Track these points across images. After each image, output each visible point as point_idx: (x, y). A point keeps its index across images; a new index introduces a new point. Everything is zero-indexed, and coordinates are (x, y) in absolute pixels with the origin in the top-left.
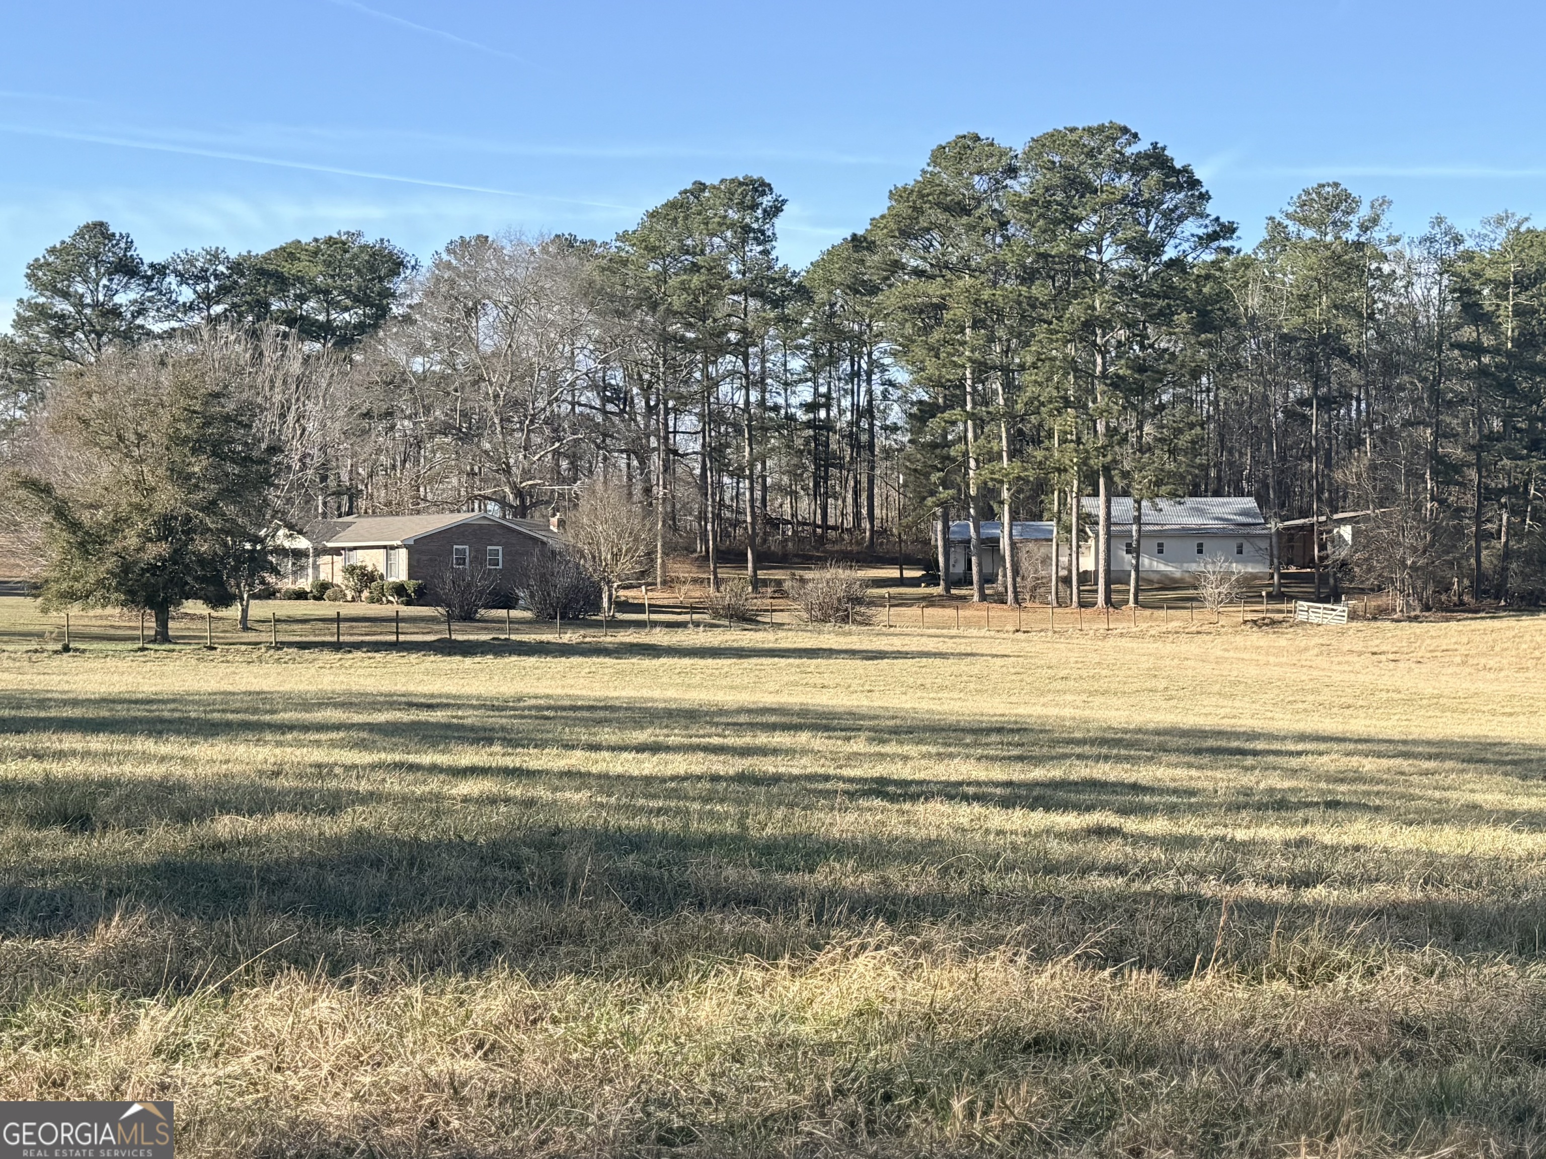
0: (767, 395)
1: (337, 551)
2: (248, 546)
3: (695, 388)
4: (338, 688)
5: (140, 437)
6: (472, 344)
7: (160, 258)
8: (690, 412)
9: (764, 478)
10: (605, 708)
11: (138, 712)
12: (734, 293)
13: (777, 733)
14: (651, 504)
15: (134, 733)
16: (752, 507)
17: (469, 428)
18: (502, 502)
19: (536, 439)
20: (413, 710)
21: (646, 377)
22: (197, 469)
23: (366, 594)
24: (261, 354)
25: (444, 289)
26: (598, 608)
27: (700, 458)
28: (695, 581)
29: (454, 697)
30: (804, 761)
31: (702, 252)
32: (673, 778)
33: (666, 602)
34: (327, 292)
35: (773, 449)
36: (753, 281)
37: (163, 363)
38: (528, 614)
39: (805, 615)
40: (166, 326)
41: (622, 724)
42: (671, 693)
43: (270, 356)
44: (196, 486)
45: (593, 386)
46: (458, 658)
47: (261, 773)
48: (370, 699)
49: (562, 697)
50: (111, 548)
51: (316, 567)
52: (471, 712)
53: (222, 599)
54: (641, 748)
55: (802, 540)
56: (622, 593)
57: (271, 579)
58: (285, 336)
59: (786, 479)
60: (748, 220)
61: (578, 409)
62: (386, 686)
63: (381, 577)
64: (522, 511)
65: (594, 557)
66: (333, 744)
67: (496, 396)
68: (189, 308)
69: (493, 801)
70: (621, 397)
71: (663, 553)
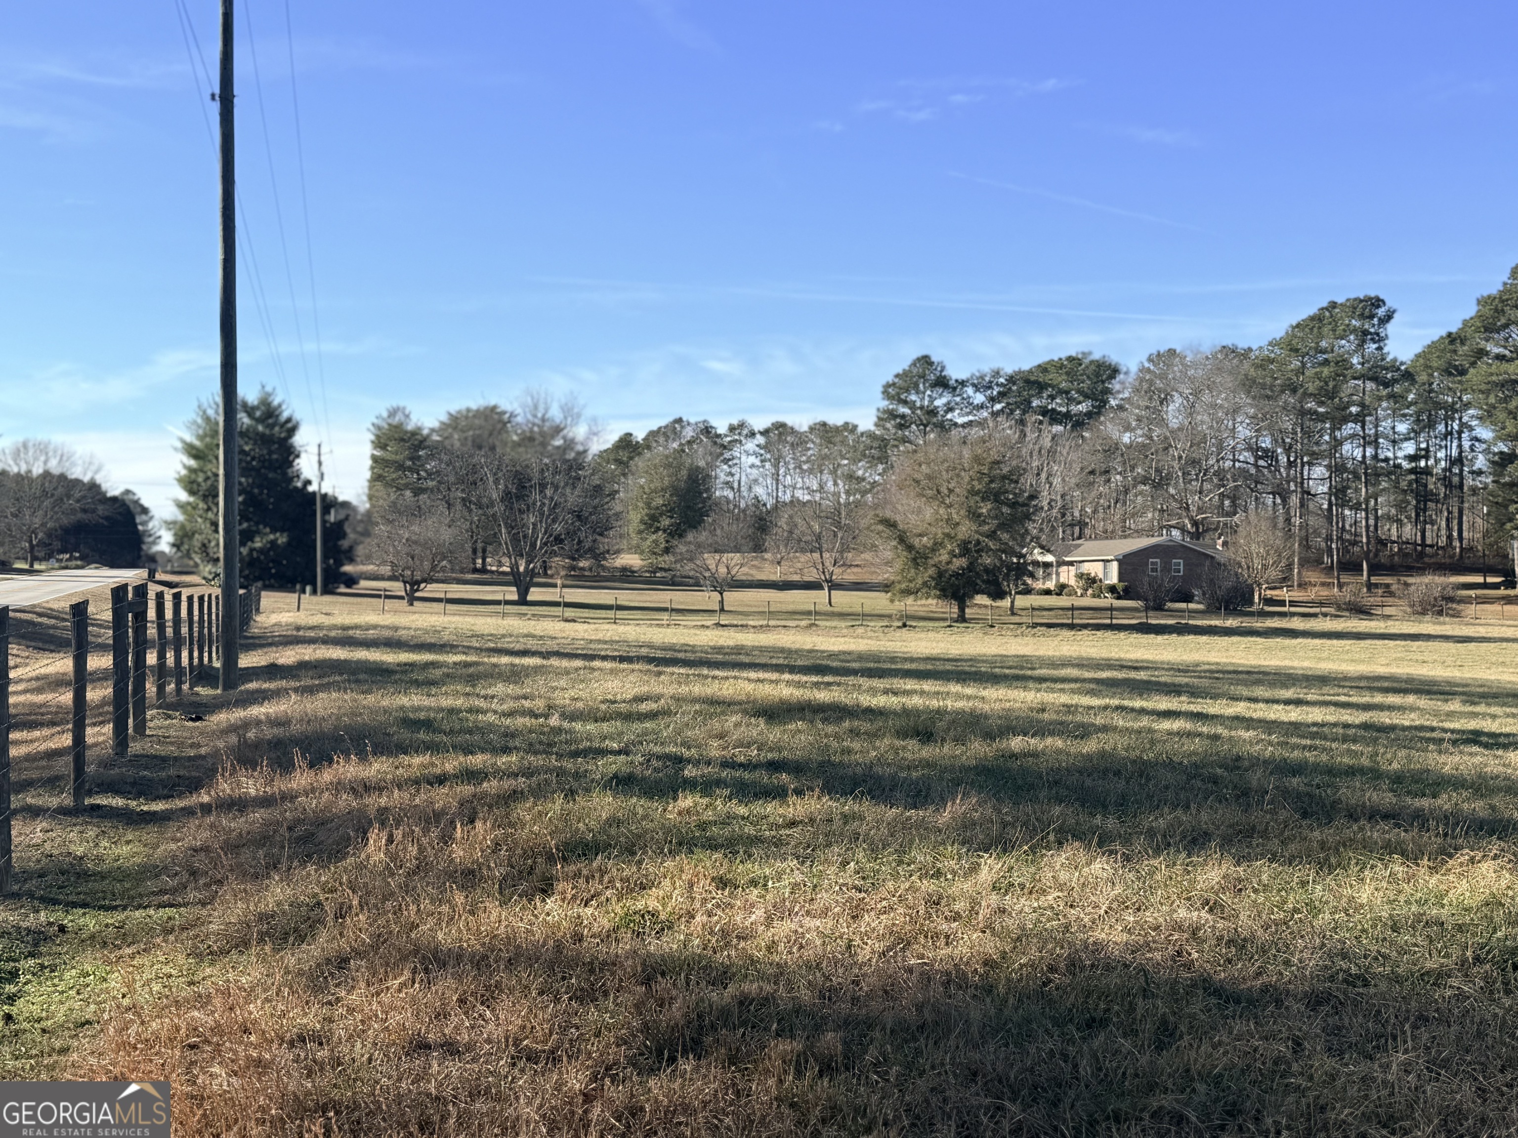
0: (1380, 451)
1: (1071, 563)
2: (1015, 560)
3: (1324, 447)
4: (1075, 655)
5: (951, 491)
6: (1162, 423)
7: (963, 376)
8: (1320, 465)
9: (1376, 510)
10: (1259, 673)
11: (949, 667)
12: (1355, 378)
13: (1390, 695)
14: (1290, 530)
15: (948, 680)
16: (1367, 531)
17: (1161, 479)
18: (1183, 530)
19: (1207, 486)
20: (1125, 670)
21: (1288, 440)
22: (984, 511)
23: (1090, 592)
24: (1025, 435)
25: (1145, 386)
26: (1251, 603)
27: (1327, 497)
28: (1323, 584)
29: (1152, 662)
30: (1412, 716)
31: (1332, 351)
32: (1315, 724)
33: (1301, 599)
34: (1067, 392)
35: (1384, 490)
36: (1370, 369)
37: (964, 443)
38: (1201, 607)
39: (1409, 610)
40: (966, 419)
41: (1272, 685)
42: (1306, 664)
43: (1031, 436)
44: (984, 521)
45: (1249, 448)
46: (1152, 636)
47: (1031, 709)
48: (1095, 662)
49: (1226, 664)
50: (931, 562)
51: (1058, 574)
52: (1164, 673)
53: (998, 594)
54: (1287, 702)
55: (1406, 555)
56: (1268, 592)
57: (1029, 581)
58: (1041, 422)
59: (1393, 511)
60: (1366, 327)
61: (1237, 464)
62: (1105, 654)
63: (1101, 580)
64: (1196, 536)
65: (1248, 567)
66: (1073, 691)
67: (1180, 457)
68: (982, 407)
69: (1189, 734)
70: (1269, 455)
71: (1299, 564)
